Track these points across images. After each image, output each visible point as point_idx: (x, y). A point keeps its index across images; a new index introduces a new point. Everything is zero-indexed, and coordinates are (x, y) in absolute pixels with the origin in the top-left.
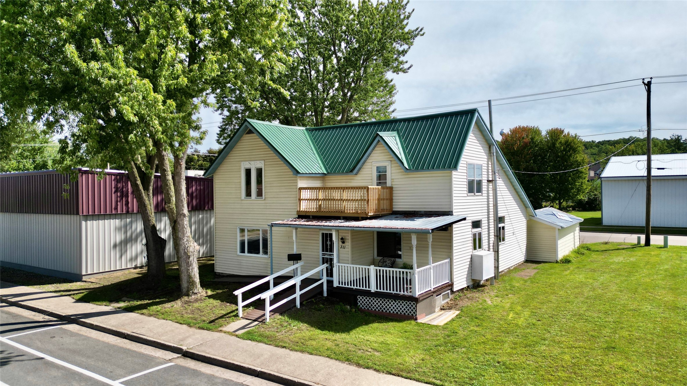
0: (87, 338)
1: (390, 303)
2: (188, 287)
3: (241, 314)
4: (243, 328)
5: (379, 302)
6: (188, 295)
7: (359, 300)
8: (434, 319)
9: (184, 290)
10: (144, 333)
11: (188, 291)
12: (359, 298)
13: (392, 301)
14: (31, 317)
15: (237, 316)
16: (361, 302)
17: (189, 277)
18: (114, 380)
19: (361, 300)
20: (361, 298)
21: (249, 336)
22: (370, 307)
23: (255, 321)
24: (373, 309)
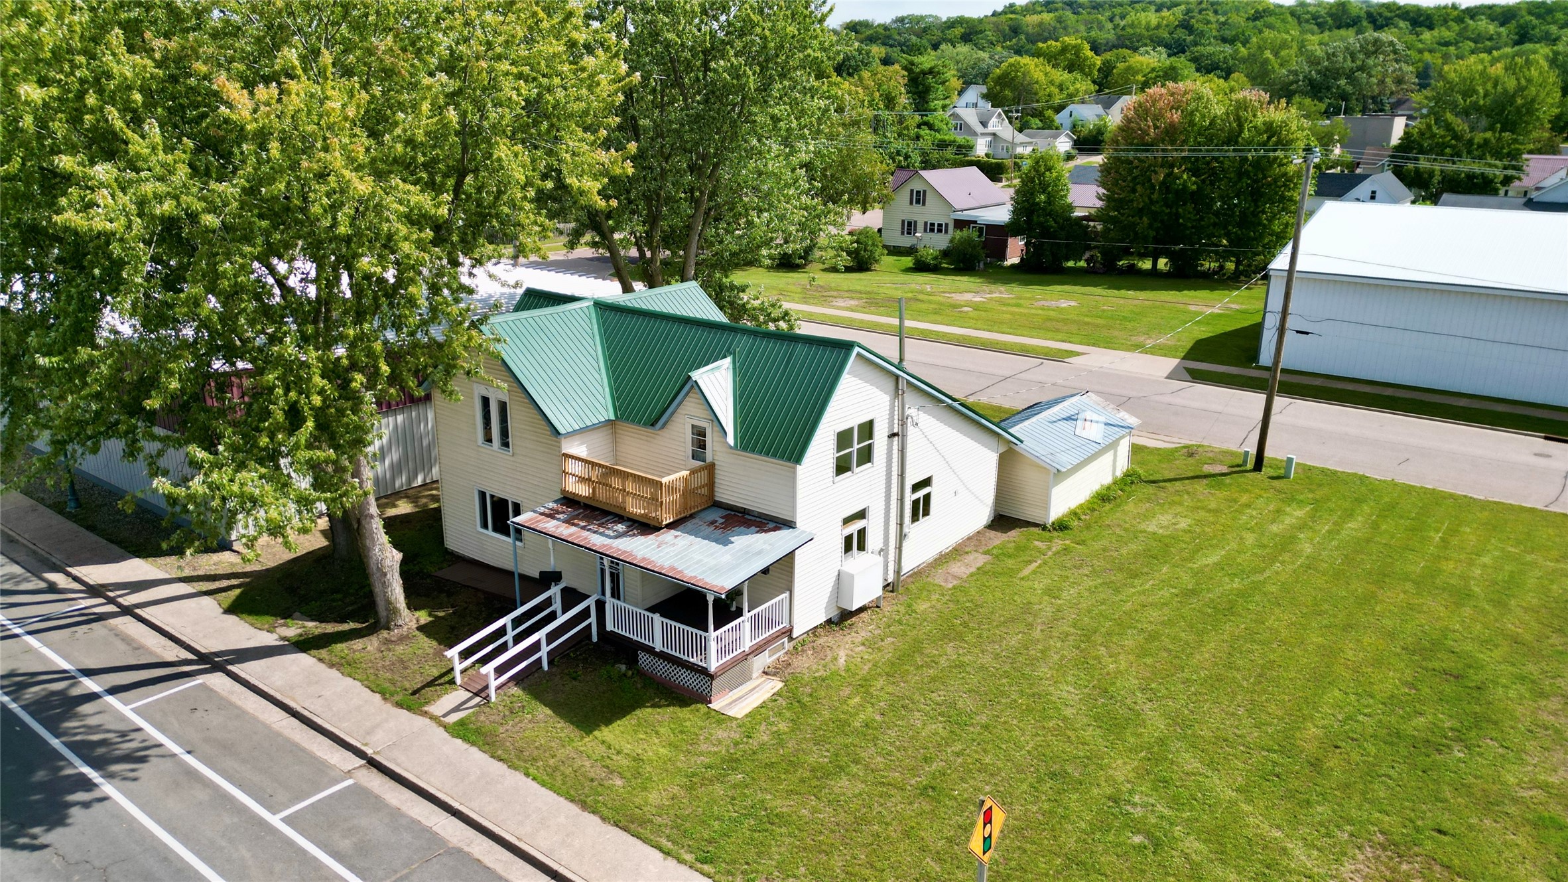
0: (241, 714)
1: (680, 671)
2: (387, 617)
3: (459, 681)
4: (457, 709)
5: (662, 669)
6: (388, 629)
7: (639, 657)
8: (740, 698)
9: (383, 621)
10: (318, 711)
11: (388, 622)
12: (640, 654)
13: (682, 669)
14: (159, 651)
15: (452, 682)
16: (642, 661)
17: (388, 602)
18: (274, 814)
19: (642, 658)
20: (642, 655)
21: (462, 731)
22: (654, 670)
23: (476, 694)
24: (658, 675)
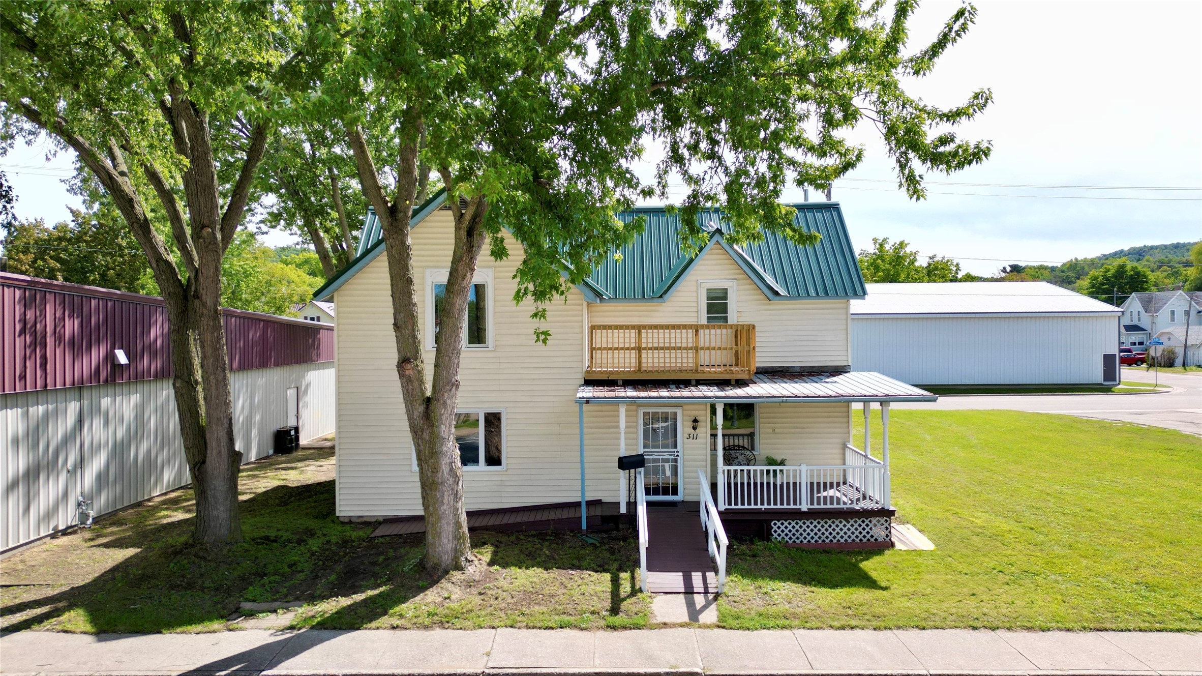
1: (837, 526)
2: (456, 550)
4: (694, 610)
5: (815, 527)
7: (775, 528)
9: (445, 557)
12: (775, 524)
13: (841, 522)
15: (639, 590)
16: (779, 531)
17: (459, 525)
19: (779, 528)
20: (779, 524)
22: (798, 538)
23: (689, 593)
24: (805, 542)
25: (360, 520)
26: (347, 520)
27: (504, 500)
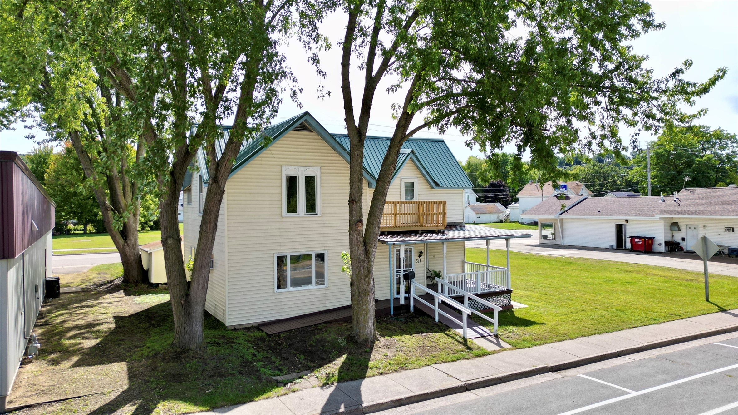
4: (496, 343)
15: (464, 338)
23: (483, 337)
25: (241, 327)
26: (233, 328)
27: (327, 305)
